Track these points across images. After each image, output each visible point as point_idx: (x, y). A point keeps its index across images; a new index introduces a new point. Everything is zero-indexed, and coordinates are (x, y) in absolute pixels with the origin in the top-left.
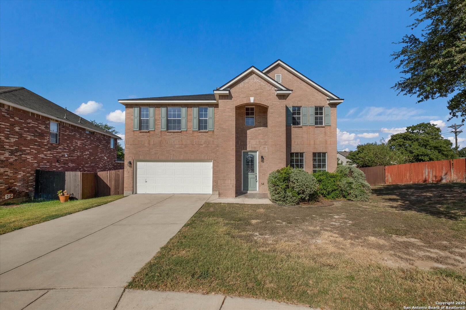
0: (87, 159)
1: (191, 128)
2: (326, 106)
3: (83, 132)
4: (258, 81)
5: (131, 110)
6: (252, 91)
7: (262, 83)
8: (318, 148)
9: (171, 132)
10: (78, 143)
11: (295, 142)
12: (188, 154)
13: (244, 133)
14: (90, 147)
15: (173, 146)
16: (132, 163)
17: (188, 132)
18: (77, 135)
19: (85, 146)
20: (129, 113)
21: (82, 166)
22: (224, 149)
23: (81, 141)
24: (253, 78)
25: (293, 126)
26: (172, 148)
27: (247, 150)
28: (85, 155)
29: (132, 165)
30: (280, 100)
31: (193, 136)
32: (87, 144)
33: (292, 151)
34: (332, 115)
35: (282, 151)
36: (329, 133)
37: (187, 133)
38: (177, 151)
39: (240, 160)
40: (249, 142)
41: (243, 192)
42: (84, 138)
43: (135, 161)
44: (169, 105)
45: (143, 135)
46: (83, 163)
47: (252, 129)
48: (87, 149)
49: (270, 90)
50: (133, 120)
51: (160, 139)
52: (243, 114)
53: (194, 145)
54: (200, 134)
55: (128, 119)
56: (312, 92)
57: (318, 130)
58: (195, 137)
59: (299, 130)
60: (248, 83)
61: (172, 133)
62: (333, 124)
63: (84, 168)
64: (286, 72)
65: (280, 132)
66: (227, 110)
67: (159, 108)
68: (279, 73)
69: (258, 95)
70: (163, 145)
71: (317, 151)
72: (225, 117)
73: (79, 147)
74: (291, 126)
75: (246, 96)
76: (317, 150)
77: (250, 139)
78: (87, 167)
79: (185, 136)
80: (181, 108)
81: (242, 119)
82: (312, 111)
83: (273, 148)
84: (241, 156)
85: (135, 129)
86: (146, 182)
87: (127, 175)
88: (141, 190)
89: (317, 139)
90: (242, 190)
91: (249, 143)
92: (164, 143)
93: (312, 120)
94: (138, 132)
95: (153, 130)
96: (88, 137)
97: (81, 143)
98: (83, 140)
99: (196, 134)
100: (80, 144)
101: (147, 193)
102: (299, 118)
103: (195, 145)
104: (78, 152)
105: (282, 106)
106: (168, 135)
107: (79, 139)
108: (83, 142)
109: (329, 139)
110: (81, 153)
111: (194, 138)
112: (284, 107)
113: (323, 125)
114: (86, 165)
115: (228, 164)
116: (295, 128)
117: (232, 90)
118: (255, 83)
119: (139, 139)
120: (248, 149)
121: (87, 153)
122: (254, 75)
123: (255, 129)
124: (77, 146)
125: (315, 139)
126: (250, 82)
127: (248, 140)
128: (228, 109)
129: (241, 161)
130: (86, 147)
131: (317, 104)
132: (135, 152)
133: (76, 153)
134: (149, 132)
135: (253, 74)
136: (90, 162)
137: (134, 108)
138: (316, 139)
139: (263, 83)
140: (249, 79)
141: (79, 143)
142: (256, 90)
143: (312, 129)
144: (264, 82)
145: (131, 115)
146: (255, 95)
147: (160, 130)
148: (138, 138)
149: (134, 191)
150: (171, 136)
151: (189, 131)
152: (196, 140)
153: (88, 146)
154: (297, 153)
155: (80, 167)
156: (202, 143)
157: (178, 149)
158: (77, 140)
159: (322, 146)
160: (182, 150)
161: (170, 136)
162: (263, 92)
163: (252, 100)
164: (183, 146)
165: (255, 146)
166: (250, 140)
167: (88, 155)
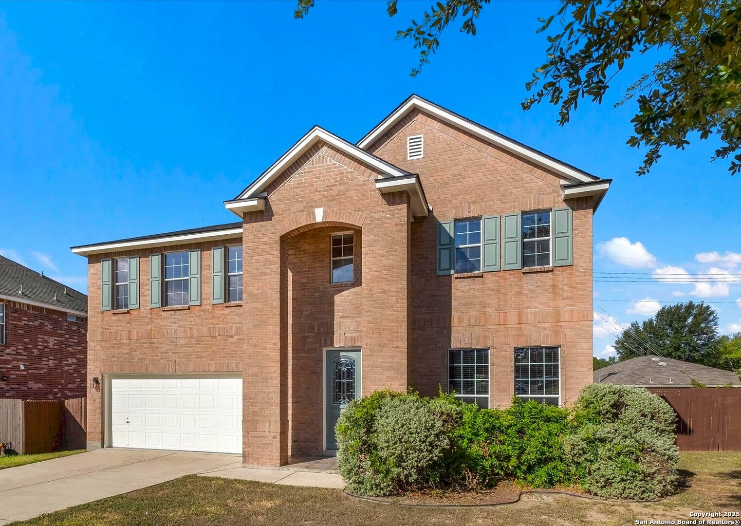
0: (71, 374)
1: (209, 299)
2: (556, 208)
3: (60, 319)
4: (335, 164)
5: (98, 266)
6: (320, 191)
7: (345, 167)
8: (531, 335)
9: (170, 310)
10: (49, 343)
11: (460, 319)
12: (204, 359)
13: (327, 303)
14: (79, 348)
15: (173, 342)
16: (100, 382)
17: (203, 308)
18: (47, 326)
19: (66, 347)
20: (93, 274)
21: (59, 387)
22: (254, 346)
23: (56, 338)
24: (323, 158)
25: (455, 275)
26: (172, 347)
27: (335, 345)
28: (67, 365)
29: (101, 385)
30: (392, 208)
31: (213, 318)
32: (70, 343)
33: (454, 346)
34: (578, 233)
35: (397, 347)
36: (566, 288)
37: (202, 310)
38: (181, 353)
39: (317, 373)
40: (340, 326)
41: (325, 454)
42: (63, 332)
43: (106, 377)
44: (166, 249)
45: (119, 320)
46: (63, 381)
47: (346, 292)
48: (70, 353)
49: (365, 183)
50: (100, 289)
51: (150, 326)
52: (325, 254)
53: (216, 337)
54: (227, 311)
55: (93, 287)
56: (513, 171)
57: (531, 283)
58: (218, 318)
59: (473, 284)
60: (309, 172)
61: (171, 312)
62: (581, 261)
63: (66, 392)
64: (438, 125)
65: (391, 294)
66: (263, 247)
67: (148, 258)
68: (418, 132)
69: (334, 200)
70: (155, 340)
71: (527, 343)
72: (255, 264)
73: (52, 350)
74: (450, 276)
75: (305, 207)
76: (527, 340)
77: (342, 317)
78: (70, 390)
79: (197, 316)
80: (189, 253)
81: (322, 267)
82: (513, 226)
83: (372, 338)
84: (321, 361)
85: (104, 309)
86: (128, 422)
87: (92, 408)
88: (119, 440)
89: (530, 308)
90: (324, 448)
91: (340, 328)
92: (156, 335)
93: (513, 254)
94: (110, 313)
95: (137, 307)
96: (73, 329)
97: (56, 342)
98: (61, 335)
99: (219, 312)
100: (55, 344)
101: (130, 446)
102: (476, 251)
103: (218, 338)
104: (51, 359)
105: (397, 221)
106: (166, 318)
107: (51, 334)
108: (61, 339)
109: (567, 306)
110: (56, 362)
111: (215, 321)
112: (402, 225)
113: (549, 264)
114: (70, 386)
115: (262, 382)
116: (462, 280)
117: (273, 197)
118: (328, 169)
119: (112, 330)
120: (337, 344)
121: (70, 361)
122: (325, 148)
123: (354, 290)
124: (47, 347)
125: (523, 308)
126: (314, 168)
127: (336, 321)
128: (264, 244)
129: (322, 374)
130: (70, 349)
131: (530, 204)
132: (104, 357)
133: (46, 361)
134: (128, 312)
135: (322, 147)
136: (79, 380)
137: (103, 261)
138: (526, 308)
139: (347, 166)
140: (313, 162)
141: (52, 341)
142: (330, 187)
143: (511, 279)
144: (350, 162)
145: (98, 279)
146: (328, 202)
147: (149, 308)
148: (111, 326)
149: (105, 441)
150: (171, 320)
151: (205, 305)
152: (219, 326)
153: (74, 348)
154: (468, 353)
155: (54, 390)
156: (233, 332)
157: (184, 347)
158: (46, 335)
159: (545, 328)
160: (191, 349)
161: (169, 318)
162: (347, 191)
163: (319, 215)
164: (193, 341)
165: (354, 334)
166: (341, 320)
167: (74, 366)
